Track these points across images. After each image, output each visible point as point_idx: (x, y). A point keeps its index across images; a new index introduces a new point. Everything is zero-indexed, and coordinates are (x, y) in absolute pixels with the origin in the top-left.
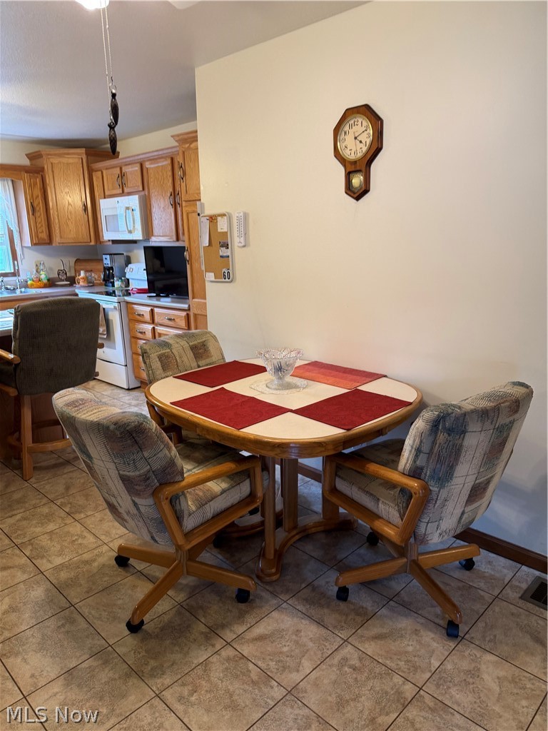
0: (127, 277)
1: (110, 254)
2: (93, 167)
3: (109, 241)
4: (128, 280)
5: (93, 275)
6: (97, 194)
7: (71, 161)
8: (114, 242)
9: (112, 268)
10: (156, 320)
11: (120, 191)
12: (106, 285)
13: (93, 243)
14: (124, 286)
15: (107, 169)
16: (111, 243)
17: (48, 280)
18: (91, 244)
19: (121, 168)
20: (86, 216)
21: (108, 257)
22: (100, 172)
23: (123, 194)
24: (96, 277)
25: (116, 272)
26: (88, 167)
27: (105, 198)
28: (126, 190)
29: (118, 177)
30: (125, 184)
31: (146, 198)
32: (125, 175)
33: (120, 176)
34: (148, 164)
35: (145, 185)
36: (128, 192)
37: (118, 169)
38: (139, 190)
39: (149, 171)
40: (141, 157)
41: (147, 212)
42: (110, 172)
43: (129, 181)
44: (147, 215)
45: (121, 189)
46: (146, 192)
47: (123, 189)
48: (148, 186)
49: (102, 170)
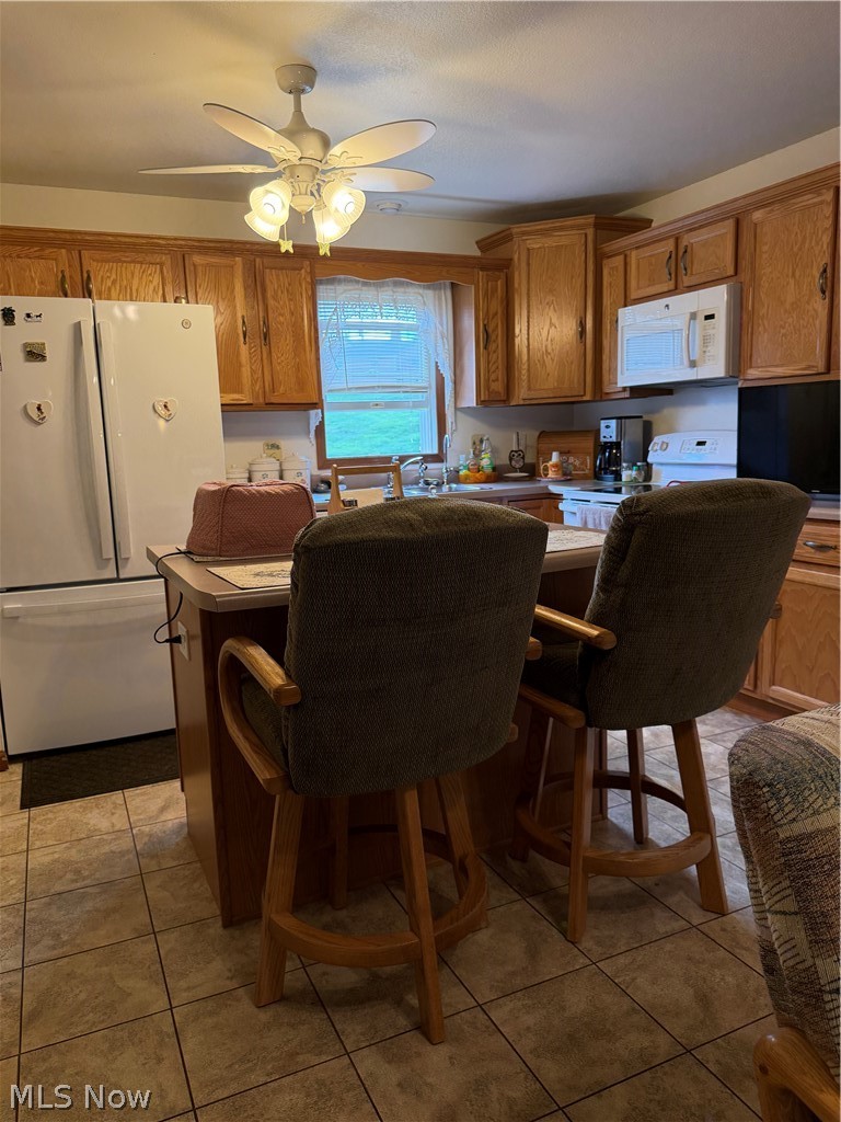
0: (650, 460)
1: (619, 418)
2: (607, 249)
3: (626, 388)
4: (649, 466)
5: (571, 460)
6: (607, 301)
7: (564, 241)
9: (617, 445)
11: (671, 285)
12: (599, 478)
13: (587, 397)
14: (641, 480)
15: (637, 248)
16: (627, 394)
17: (494, 469)
18: (584, 398)
19: (677, 240)
20: (581, 345)
21: (613, 423)
22: (621, 257)
23: (675, 291)
24: (577, 463)
25: (625, 452)
26: (597, 249)
27: (625, 306)
28: (686, 281)
29: (670, 257)
30: (686, 269)
31: (742, 290)
32: (689, 250)
33: (673, 256)
34: (758, 215)
35: (744, 264)
36: (692, 284)
37: (671, 242)
38: (725, 275)
39: (758, 230)
40: (742, 202)
41: (741, 318)
42: (647, 252)
43: (695, 262)
44: (741, 325)
45: (673, 282)
46: (745, 276)
47: (679, 279)
48: (752, 263)
49: (628, 253)
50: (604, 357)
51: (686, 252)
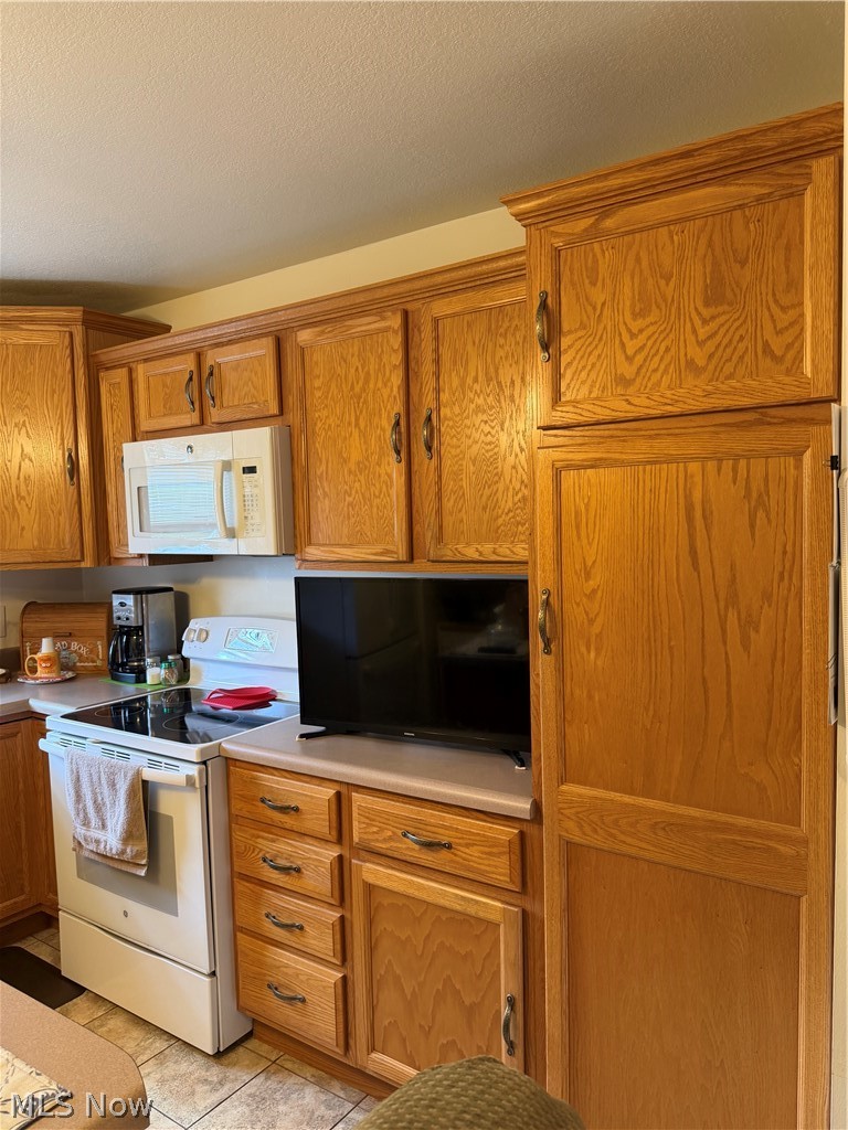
0: (185, 653)
1: (137, 592)
2: (103, 358)
3: (141, 556)
4: (186, 661)
5: (75, 646)
6: (108, 429)
7: (37, 339)
8: (156, 559)
9: (138, 631)
10: (357, 833)
11: (194, 418)
12: (115, 678)
13: (87, 563)
14: (173, 682)
15: (146, 360)
16: (145, 562)
18: (83, 565)
19: (199, 356)
20: (72, 490)
21: (130, 600)
22: (124, 371)
23: (201, 426)
24: (84, 651)
25: (151, 640)
26: (87, 357)
27: (135, 440)
28: (215, 415)
29: (191, 379)
30: (213, 399)
31: (291, 436)
32: (216, 371)
33: (195, 377)
34: (304, 336)
35: (292, 400)
36: (223, 420)
37: (191, 358)
38: (267, 414)
39: (307, 358)
40: (283, 316)
41: (293, 476)
42: (160, 367)
43: (226, 391)
44: (293, 484)
45: (197, 413)
46: (293, 417)
47: (206, 412)
48: (301, 402)
49: (132, 365)
50: (109, 508)
51: (211, 374)
